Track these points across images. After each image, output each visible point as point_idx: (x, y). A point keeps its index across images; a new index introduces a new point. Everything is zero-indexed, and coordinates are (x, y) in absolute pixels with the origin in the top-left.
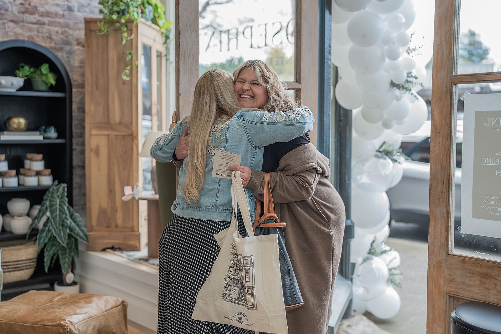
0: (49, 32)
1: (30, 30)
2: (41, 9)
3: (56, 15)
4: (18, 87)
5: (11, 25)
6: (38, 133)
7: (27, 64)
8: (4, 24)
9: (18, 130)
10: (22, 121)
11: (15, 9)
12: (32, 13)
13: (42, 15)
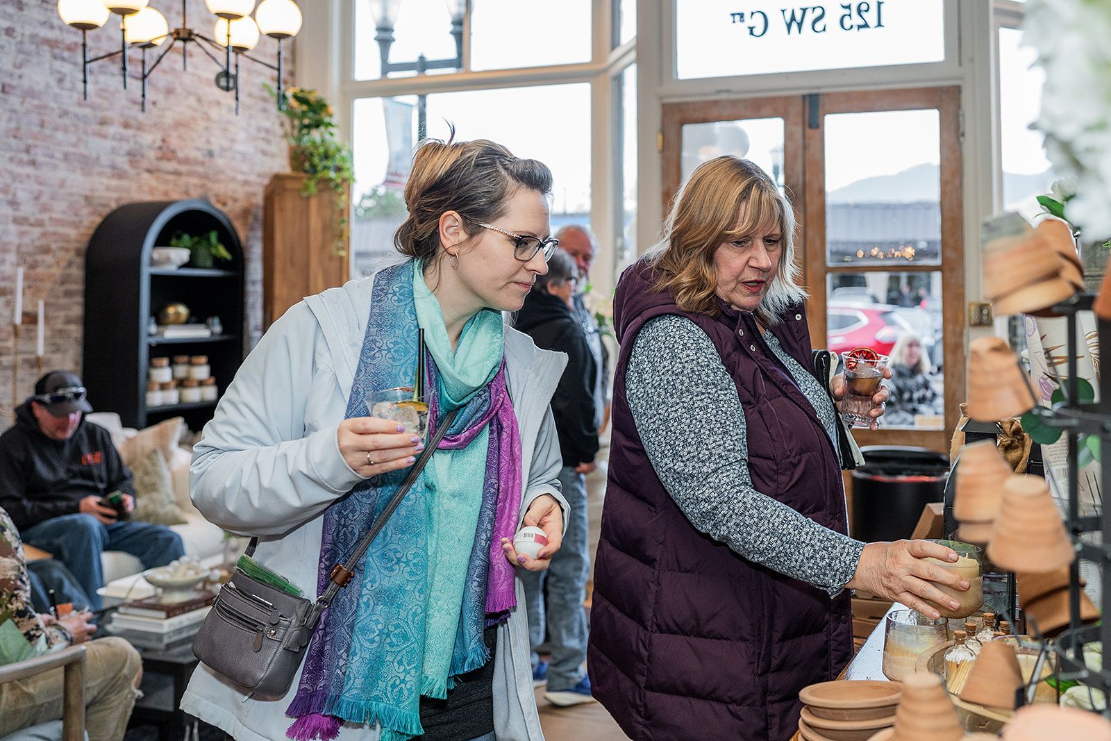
0: (187, 185)
1: (166, 182)
2: (180, 155)
3: (196, 162)
4: (179, 263)
5: (146, 175)
6: (202, 326)
7: (186, 231)
8: (138, 174)
9: (177, 322)
10: (183, 310)
11: (152, 154)
12: (169, 160)
13: (180, 162)
